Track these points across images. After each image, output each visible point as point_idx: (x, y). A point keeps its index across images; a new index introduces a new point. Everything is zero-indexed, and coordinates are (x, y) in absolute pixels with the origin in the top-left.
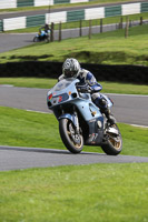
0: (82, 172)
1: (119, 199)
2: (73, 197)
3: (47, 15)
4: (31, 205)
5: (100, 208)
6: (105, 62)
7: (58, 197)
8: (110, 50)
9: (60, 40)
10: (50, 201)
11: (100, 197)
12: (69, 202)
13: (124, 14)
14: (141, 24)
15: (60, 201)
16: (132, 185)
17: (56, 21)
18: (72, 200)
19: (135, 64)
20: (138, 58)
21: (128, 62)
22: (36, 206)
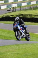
0: (21, 46)
1: (31, 53)
2: (19, 52)
3: (12, 5)
4: (8, 55)
5: (26, 55)
6: (27, 17)
7: (15, 53)
8: (28, 14)
9: (15, 11)
10: (13, 54)
11: (26, 52)
12: (18, 54)
13: (32, 4)
14: (36, 7)
15: (16, 54)
16: (34, 49)
17: (14, 6)
18: (19, 53)
19: (35, 17)
20: (35, 16)
21: (33, 17)
22: (10, 55)
